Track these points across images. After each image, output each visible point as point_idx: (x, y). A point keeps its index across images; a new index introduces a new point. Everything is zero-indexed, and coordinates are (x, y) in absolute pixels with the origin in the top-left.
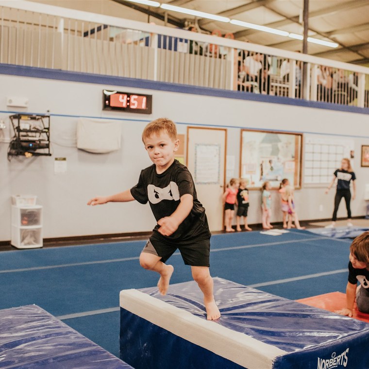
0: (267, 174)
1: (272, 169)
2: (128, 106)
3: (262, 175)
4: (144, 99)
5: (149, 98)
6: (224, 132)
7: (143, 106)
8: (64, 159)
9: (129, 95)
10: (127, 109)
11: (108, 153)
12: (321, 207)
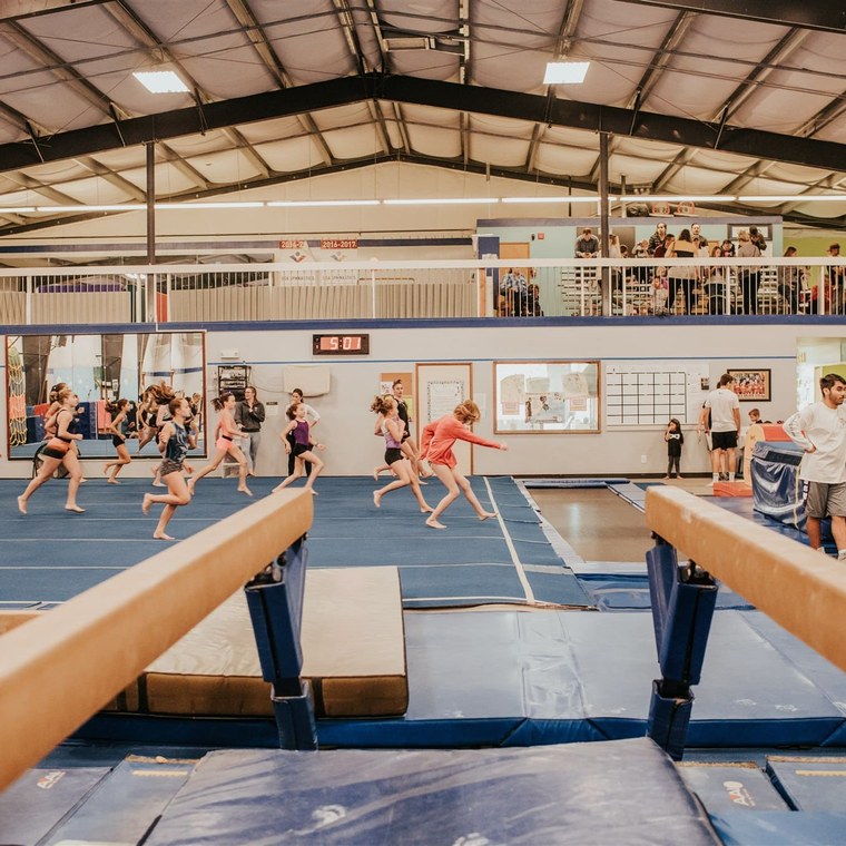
0: (539, 414)
1: (546, 407)
2: (341, 348)
3: (530, 415)
4: (359, 339)
5: (365, 338)
6: (468, 367)
7: (359, 347)
8: (276, 403)
9: (341, 337)
10: (340, 352)
11: (322, 395)
12: (644, 457)
